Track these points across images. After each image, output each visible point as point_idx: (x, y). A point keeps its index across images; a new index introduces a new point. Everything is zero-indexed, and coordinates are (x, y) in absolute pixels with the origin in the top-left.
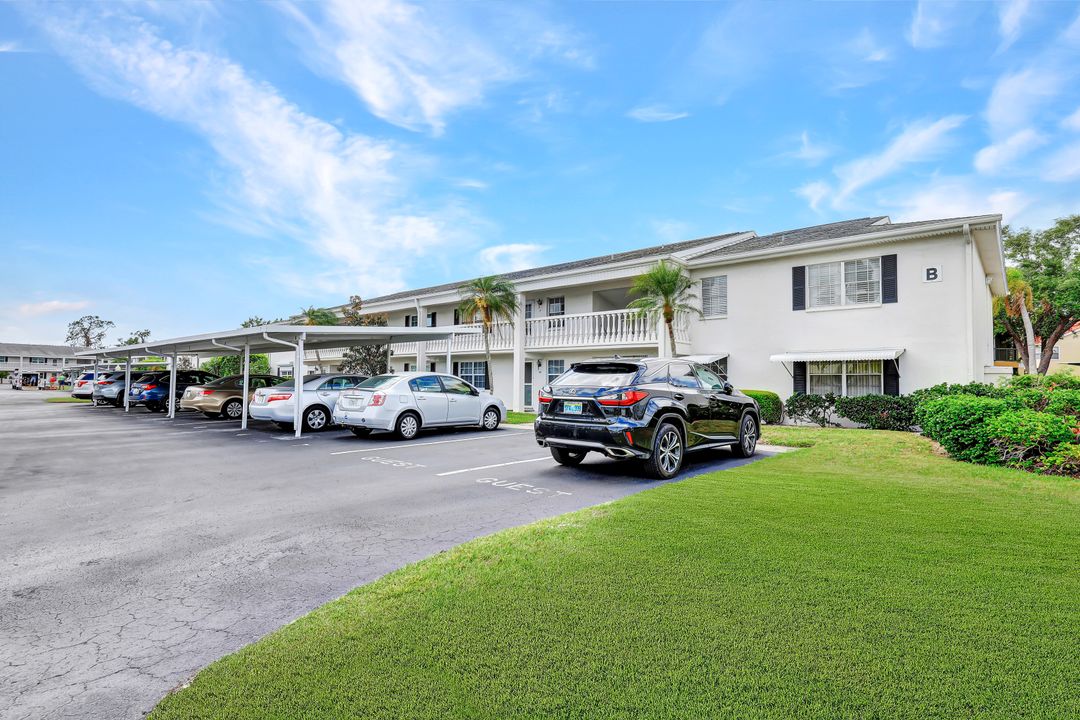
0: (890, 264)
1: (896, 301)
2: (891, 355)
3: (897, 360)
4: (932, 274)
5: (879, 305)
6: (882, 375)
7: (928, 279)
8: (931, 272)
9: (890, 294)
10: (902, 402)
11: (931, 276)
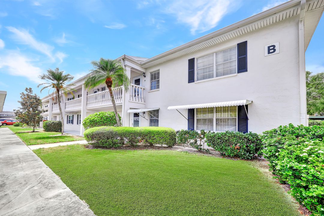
0: (242, 48)
1: (247, 71)
2: (243, 102)
3: (247, 106)
4: (271, 49)
5: (236, 74)
6: (237, 118)
7: (269, 53)
8: (271, 48)
9: (242, 67)
10: (251, 138)
11: (271, 51)
